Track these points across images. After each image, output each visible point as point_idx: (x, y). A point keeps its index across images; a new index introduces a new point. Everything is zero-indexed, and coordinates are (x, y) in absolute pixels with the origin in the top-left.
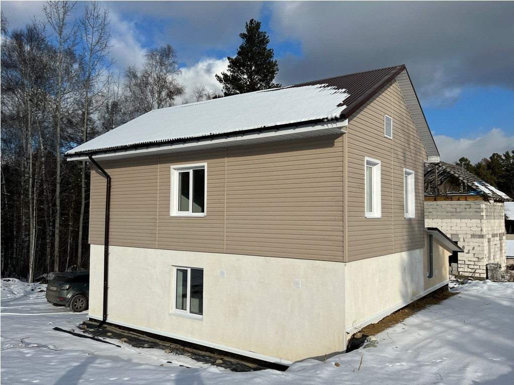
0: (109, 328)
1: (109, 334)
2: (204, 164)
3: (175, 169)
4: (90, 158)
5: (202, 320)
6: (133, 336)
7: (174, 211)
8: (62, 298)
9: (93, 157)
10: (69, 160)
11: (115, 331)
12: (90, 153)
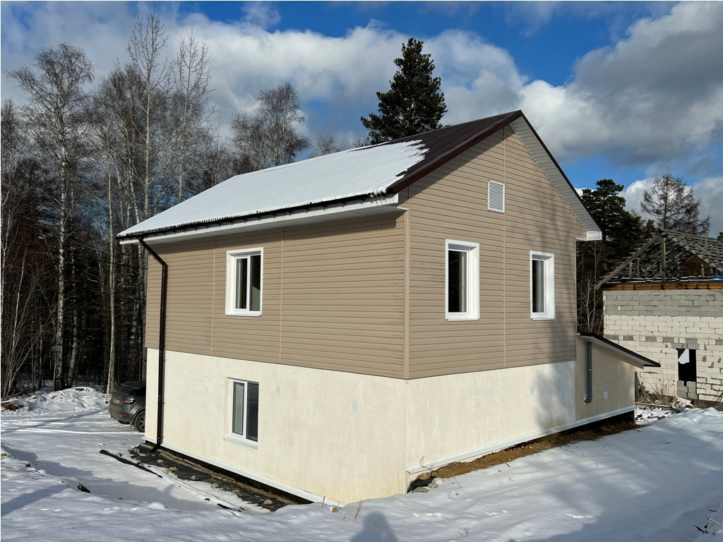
0: (163, 453)
1: (160, 461)
2: (260, 249)
3: (232, 255)
4: (141, 241)
5: (256, 448)
6: (186, 465)
7: (231, 308)
8: (124, 414)
9: (145, 240)
10: (121, 243)
11: (169, 458)
12: (141, 236)
